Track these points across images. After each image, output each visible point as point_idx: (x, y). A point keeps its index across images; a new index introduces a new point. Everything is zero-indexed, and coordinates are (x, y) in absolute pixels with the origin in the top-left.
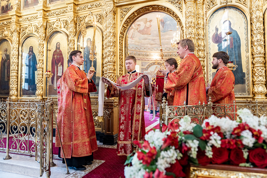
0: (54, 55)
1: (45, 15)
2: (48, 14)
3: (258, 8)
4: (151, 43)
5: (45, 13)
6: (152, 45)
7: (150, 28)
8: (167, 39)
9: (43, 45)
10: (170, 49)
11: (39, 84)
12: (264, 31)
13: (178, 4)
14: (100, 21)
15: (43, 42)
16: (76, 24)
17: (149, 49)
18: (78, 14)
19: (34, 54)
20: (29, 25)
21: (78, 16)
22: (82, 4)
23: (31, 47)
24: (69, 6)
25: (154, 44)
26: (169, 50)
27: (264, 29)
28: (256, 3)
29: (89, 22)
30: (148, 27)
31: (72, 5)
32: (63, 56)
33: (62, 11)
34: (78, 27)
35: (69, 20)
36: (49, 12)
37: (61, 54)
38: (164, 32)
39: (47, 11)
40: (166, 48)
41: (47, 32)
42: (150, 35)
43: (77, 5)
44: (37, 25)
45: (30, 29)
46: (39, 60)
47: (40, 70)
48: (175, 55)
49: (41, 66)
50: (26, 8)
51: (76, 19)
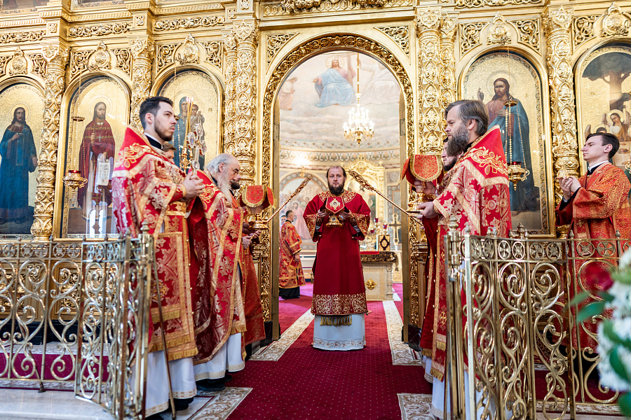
0: (87, 133)
1: (65, 32)
2: (74, 31)
3: (563, 57)
4: (292, 129)
5: (67, 28)
6: (293, 133)
7: (292, 95)
8: (328, 123)
9: (59, 105)
10: (333, 144)
11: (43, 204)
12: (575, 104)
13: (400, 35)
14: (214, 59)
15: (59, 100)
16: (152, 62)
17: (287, 142)
18: (157, 38)
19: (29, 127)
20: (17, 54)
21: (157, 43)
22: (170, 14)
23: (19, 111)
24: (137, 15)
25: (298, 132)
26: (330, 147)
27: (575, 100)
28: (560, 48)
29: (189, 60)
30: (287, 94)
31: (145, 14)
32: (114, 137)
33: (114, 27)
34: (157, 69)
35: (137, 49)
36: (77, 27)
37: (107, 132)
38: (322, 107)
39: (71, 23)
40: (324, 142)
41: (71, 76)
42: (291, 112)
43: (157, 16)
44: (44, 54)
45: (18, 63)
46: (46, 144)
47: (46, 169)
48: (342, 158)
49: (49, 160)
50: (9, 11)
51: (153, 49)
